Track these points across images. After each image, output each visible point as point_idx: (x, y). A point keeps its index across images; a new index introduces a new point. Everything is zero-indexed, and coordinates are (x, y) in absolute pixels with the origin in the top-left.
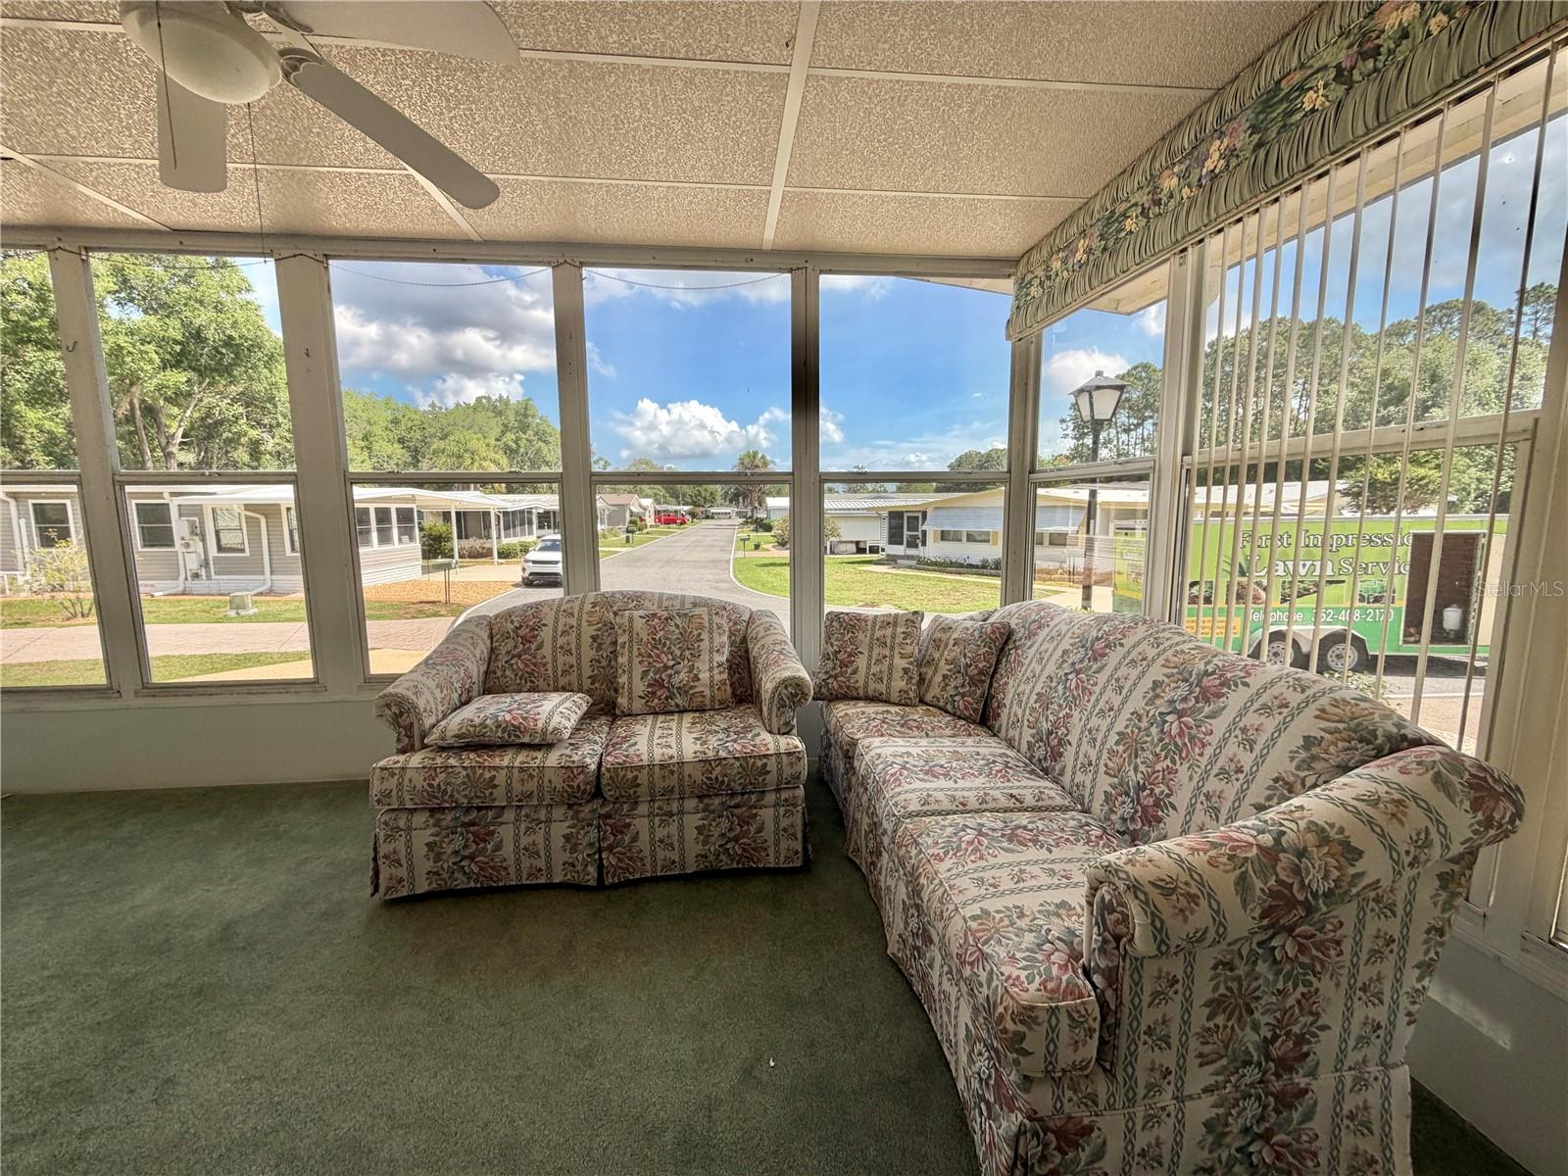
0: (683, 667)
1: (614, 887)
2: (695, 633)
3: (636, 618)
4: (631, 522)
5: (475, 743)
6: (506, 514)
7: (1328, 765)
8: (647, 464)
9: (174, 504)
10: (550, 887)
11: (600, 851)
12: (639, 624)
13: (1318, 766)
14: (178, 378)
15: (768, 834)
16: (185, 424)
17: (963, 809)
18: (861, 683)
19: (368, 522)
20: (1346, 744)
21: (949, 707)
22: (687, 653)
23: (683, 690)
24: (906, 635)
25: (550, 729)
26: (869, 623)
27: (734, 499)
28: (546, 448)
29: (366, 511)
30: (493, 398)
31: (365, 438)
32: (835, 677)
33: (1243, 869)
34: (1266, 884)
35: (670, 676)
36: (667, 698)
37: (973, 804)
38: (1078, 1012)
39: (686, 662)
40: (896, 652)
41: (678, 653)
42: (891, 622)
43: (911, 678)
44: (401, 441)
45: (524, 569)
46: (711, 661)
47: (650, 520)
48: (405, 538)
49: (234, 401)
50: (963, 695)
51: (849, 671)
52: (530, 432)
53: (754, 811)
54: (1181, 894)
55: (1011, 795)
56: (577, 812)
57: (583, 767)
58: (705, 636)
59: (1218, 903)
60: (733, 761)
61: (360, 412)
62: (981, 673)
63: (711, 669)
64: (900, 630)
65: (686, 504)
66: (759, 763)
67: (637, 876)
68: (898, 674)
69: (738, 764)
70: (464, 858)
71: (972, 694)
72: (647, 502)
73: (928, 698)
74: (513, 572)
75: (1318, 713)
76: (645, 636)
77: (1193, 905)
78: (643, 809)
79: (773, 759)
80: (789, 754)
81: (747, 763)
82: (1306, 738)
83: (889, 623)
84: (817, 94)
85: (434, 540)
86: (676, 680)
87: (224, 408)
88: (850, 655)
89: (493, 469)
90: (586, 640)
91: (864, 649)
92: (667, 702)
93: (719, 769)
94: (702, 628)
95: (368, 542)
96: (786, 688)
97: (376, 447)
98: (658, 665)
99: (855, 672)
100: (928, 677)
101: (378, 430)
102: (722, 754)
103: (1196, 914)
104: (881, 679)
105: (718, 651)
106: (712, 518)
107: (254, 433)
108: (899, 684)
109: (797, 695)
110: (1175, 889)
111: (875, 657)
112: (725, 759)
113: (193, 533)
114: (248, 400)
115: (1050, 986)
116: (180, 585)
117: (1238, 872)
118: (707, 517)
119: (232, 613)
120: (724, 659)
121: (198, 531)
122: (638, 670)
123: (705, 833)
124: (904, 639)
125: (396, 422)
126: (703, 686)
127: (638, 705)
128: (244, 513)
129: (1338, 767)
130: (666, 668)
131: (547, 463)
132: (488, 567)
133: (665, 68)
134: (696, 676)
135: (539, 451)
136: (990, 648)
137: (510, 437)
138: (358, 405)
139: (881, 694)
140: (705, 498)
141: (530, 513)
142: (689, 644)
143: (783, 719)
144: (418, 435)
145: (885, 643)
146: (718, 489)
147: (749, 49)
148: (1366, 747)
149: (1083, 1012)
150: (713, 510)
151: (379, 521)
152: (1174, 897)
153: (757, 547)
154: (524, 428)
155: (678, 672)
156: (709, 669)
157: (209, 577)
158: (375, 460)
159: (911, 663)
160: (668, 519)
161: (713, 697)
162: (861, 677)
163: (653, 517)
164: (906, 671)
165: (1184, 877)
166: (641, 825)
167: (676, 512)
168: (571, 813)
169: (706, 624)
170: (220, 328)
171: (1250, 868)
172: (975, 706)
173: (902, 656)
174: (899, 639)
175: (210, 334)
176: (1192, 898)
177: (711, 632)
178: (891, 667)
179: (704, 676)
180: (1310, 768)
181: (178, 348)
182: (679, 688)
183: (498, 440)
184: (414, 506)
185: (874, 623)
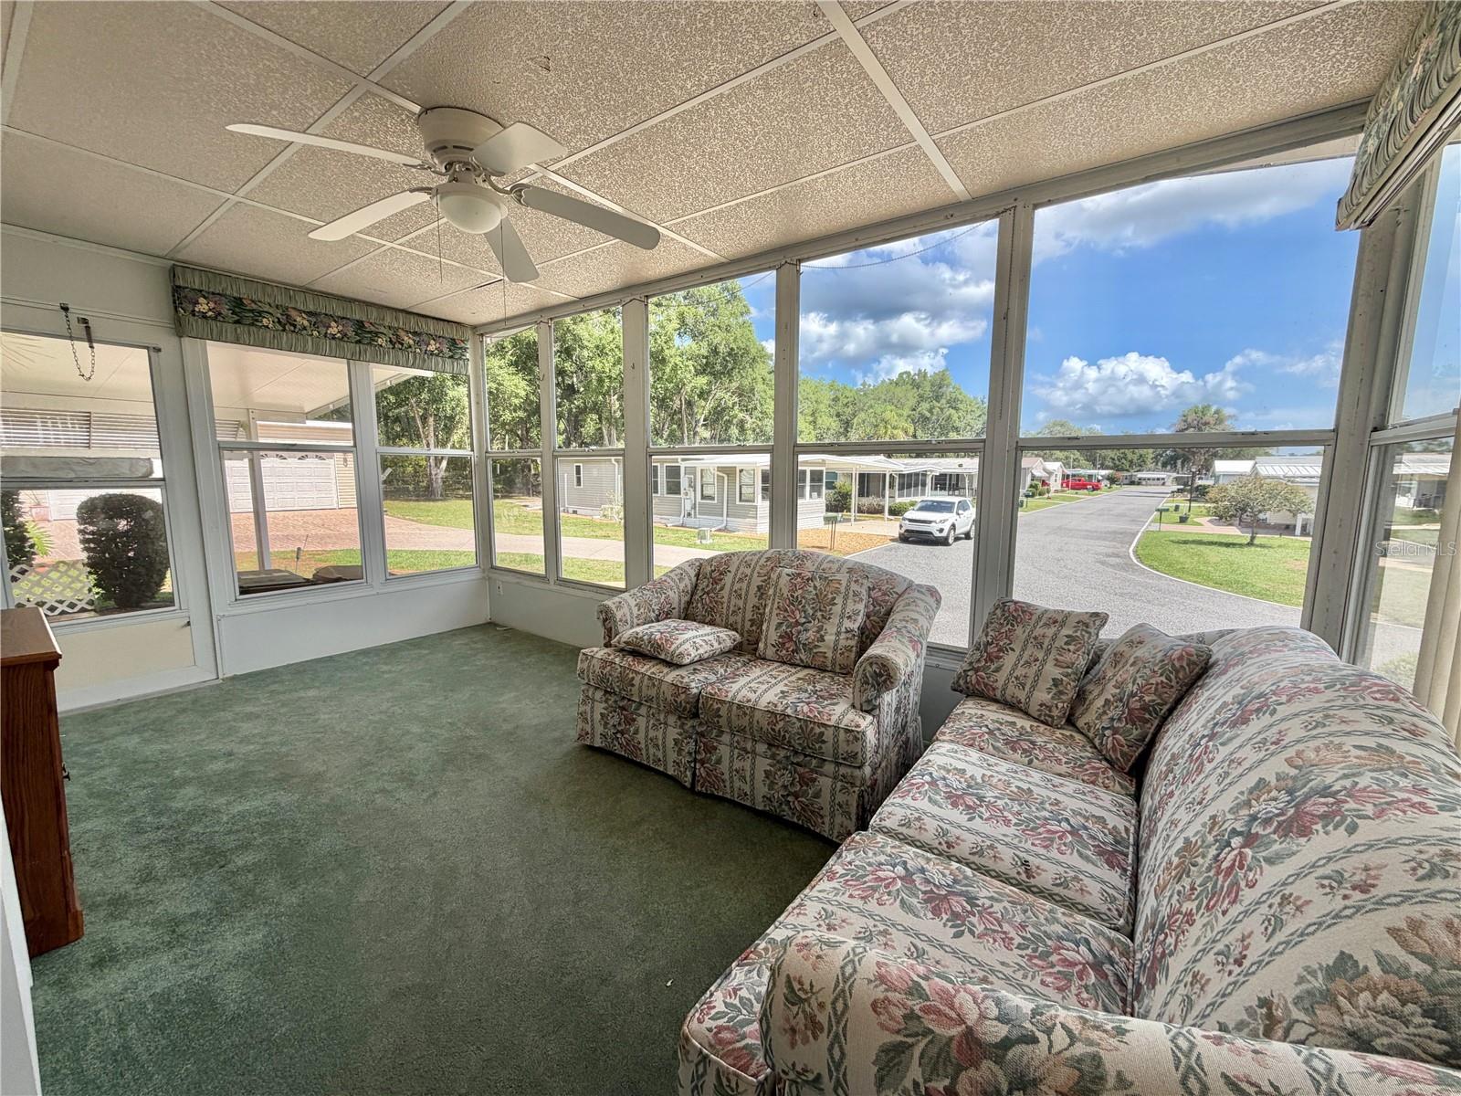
0: (813, 626)
1: (700, 794)
2: (830, 596)
3: (784, 574)
4: (1031, 486)
5: (636, 651)
6: (902, 476)
7: (1336, 1021)
8: (1062, 425)
9: (683, 465)
10: (664, 775)
11: (695, 760)
12: (784, 580)
13: (1325, 1015)
14: (702, 381)
15: (825, 800)
16: (706, 412)
17: (945, 851)
18: (999, 684)
19: (804, 481)
20: (1395, 1004)
21: (1097, 742)
22: (819, 614)
23: (808, 647)
24: (1071, 640)
25: (677, 652)
26: (1034, 618)
27: (1170, 463)
28: (956, 415)
29: (804, 472)
30: (912, 373)
31: (813, 415)
32: (977, 670)
33: (910, 1040)
34: (926, 1081)
35: (799, 632)
36: (793, 651)
37: (963, 850)
38: (729, 1080)
39: (816, 621)
40: (1051, 657)
41: (811, 612)
42: (1058, 620)
43: (1061, 693)
44: (838, 415)
45: (901, 526)
46: (840, 624)
47: (1055, 484)
48: (815, 494)
49: (733, 393)
50: (1115, 731)
51: (993, 667)
52: (943, 401)
53: (815, 776)
54: (804, 1011)
55: (1025, 863)
56: (683, 724)
57: (687, 689)
58: (839, 600)
59: (843, 1054)
60: (795, 720)
61: (811, 395)
62: (1145, 708)
63: (838, 634)
64: (1065, 631)
65: (1103, 467)
66: (817, 730)
67: (721, 794)
68: (1045, 683)
69: (798, 724)
70: (618, 732)
71: (1126, 733)
72: (1055, 466)
73: (1080, 723)
74: (893, 528)
75: (1404, 925)
76: (786, 592)
77: (809, 1033)
78: (726, 738)
79: (831, 730)
80: (847, 731)
81: (807, 727)
82: (1344, 958)
83: (1055, 622)
84: (884, 41)
85: (842, 496)
86: (803, 637)
87: (730, 400)
88: (1000, 650)
89: (902, 437)
90: (753, 589)
91: (1017, 646)
92: (792, 654)
93: (782, 724)
94: (837, 591)
95: (803, 496)
96: (871, 664)
97: (819, 421)
98: (791, 620)
99: (997, 670)
100: (1091, 697)
101: (822, 407)
102: (789, 711)
103: (807, 1046)
104: (1023, 686)
105: (849, 617)
106: (1139, 484)
107: (741, 415)
108: (1042, 696)
109: (881, 675)
110: (802, 1001)
111: (1026, 657)
112: (789, 716)
113: (690, 486)
114: (740, 392)
115: (726, 1035)
116: (680, 520)
117: (900, 1038)
118: (1132, 483)
119: (698, 542)
120: (855, 626)
121: (692, 485)
122: (775, 621)
123: (772, 779)
124: (1066, 643)
125: (836, 400)
126: (827, 647)
127: (770, 652)
128: (716, 473)
129: (1351, 1034)
130: (797, 623)
131: (957, 429)
132: (880, 522)
133: (740, 86)
134: (822, 636)
135: (949, 417)
136: (1168, 678)
137: (925, 406)
138: (812, 389)
139: (1020, 702)
140: (1131, 462)
141: (924, 475)
142: (823, 605)
143: (865, 695)
144: (849, 410)
145: (1041, 644)
146: (1150, 453)
147: (788, 36)
148: (1430, 1030)
149: (733, 1085)
150: (1140, 475)
151: (812, 480)
152: (795, 1009)
153: (1183, 520)
154: (937, 398)
155: (806, 630)
156: (836, 633)
157: (695, 517)
158: (818, 431)
159: (1067, 675)
160: (1076, 484)
161: (834, 660)
162: (1001, 677)
163: (1059, 481)
164: (1056, 682)
165: (827, 998)
166: (724, 751)
167: (1090, 476)
168: (679, 723)
169: (843, 590)
170: (727, 345)
171: (922, 1045)
172: (1126, 749)
173: (1058, 664)
174: (1060, 642)
175: (722, 349)
176: (814, 1026)
177: (846, 598)
178: (1038, 675)
179: (830, 638)
180: (1310, 1011)
181: (704, 361)
182: (804, 644)
183: (914, 410)
184: (823, 468)
185: (1040, 618)
